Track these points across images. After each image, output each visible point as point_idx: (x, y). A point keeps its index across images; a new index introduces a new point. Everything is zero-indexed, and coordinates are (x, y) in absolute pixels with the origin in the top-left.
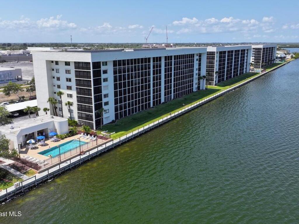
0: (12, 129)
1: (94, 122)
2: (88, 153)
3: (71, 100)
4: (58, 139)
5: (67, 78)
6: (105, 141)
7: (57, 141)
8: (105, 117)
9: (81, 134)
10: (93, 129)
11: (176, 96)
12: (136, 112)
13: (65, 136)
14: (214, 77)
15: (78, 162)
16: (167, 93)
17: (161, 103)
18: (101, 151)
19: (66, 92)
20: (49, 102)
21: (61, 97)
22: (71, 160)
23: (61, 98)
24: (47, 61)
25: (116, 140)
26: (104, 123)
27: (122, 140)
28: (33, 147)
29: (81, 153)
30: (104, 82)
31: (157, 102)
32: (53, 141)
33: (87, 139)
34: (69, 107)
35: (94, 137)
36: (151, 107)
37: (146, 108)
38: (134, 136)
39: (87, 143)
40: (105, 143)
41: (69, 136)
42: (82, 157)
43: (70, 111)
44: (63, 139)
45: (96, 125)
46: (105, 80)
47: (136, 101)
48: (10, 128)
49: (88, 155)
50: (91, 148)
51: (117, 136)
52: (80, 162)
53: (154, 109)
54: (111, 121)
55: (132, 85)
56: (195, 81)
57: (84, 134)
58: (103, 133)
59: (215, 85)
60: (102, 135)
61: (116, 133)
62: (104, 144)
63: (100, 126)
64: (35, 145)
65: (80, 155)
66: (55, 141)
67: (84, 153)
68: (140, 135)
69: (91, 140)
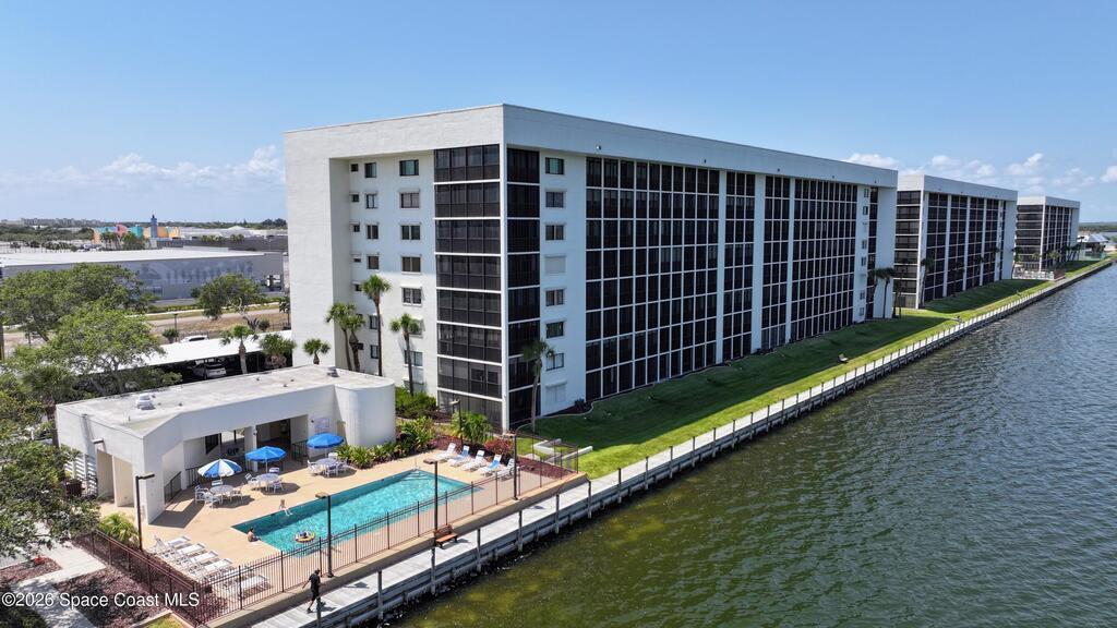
0: (143, 409)
1: (504, 401)
2: (472, 537)
3: (415, 313)
4: (346, 466)
5: (403, 227)
6: (552, 483)
7: (342, 473)
8: (549, 384)
9: (446, 449)
10: (498, 429)
11: (800, 332)
12: (663, 375)
13: (378, 453)
14: (918, 279)
15: (422, 584)
16: (772, 317)
17: (752, 352)
18: (533, 529)
19: (398, 280)
20: (332, 321)
21: (377, 302)
22: (383, 571)
23: (377, 305)
24: (333, 161)
25: (603, 479)
26: (546, 409)
27: (626, 482)
28: (228, 494)
29: (438, 533)
30: (548, 238)
31: (738, 347)
32: (322, 474)
33: (473, 470)
34: (407, 338)
35: (504, 462)
36: (717, 363)
37: (699, 364)
38: (676, 468)
39: (472, 488)
40: (557, 492)
41: (396, 456)
42: (444, 555)
43: (411, 358)
44: (365, 466)
45: (512, 417)
46: (556, 233)
47: (664, 333)
48: (138, 406)
49: (476, 546)
50: (485, 513)
51: (603, 461)
52: (429, 581)
53: (730, 369)
54: (568, 403)
55: (653, 269)
56: (860, 286)
57: (459, 449)
58: (542, 448)
59: (920, 308)
60: (537, 458)
61: (595, 449)
62: (549, 497)
63: (530, 421)
64: (237, 489)
65: (433, 544)
66: (332, 475)
67: (454, 534)
68: (701, 462)
69: (488, 474)
